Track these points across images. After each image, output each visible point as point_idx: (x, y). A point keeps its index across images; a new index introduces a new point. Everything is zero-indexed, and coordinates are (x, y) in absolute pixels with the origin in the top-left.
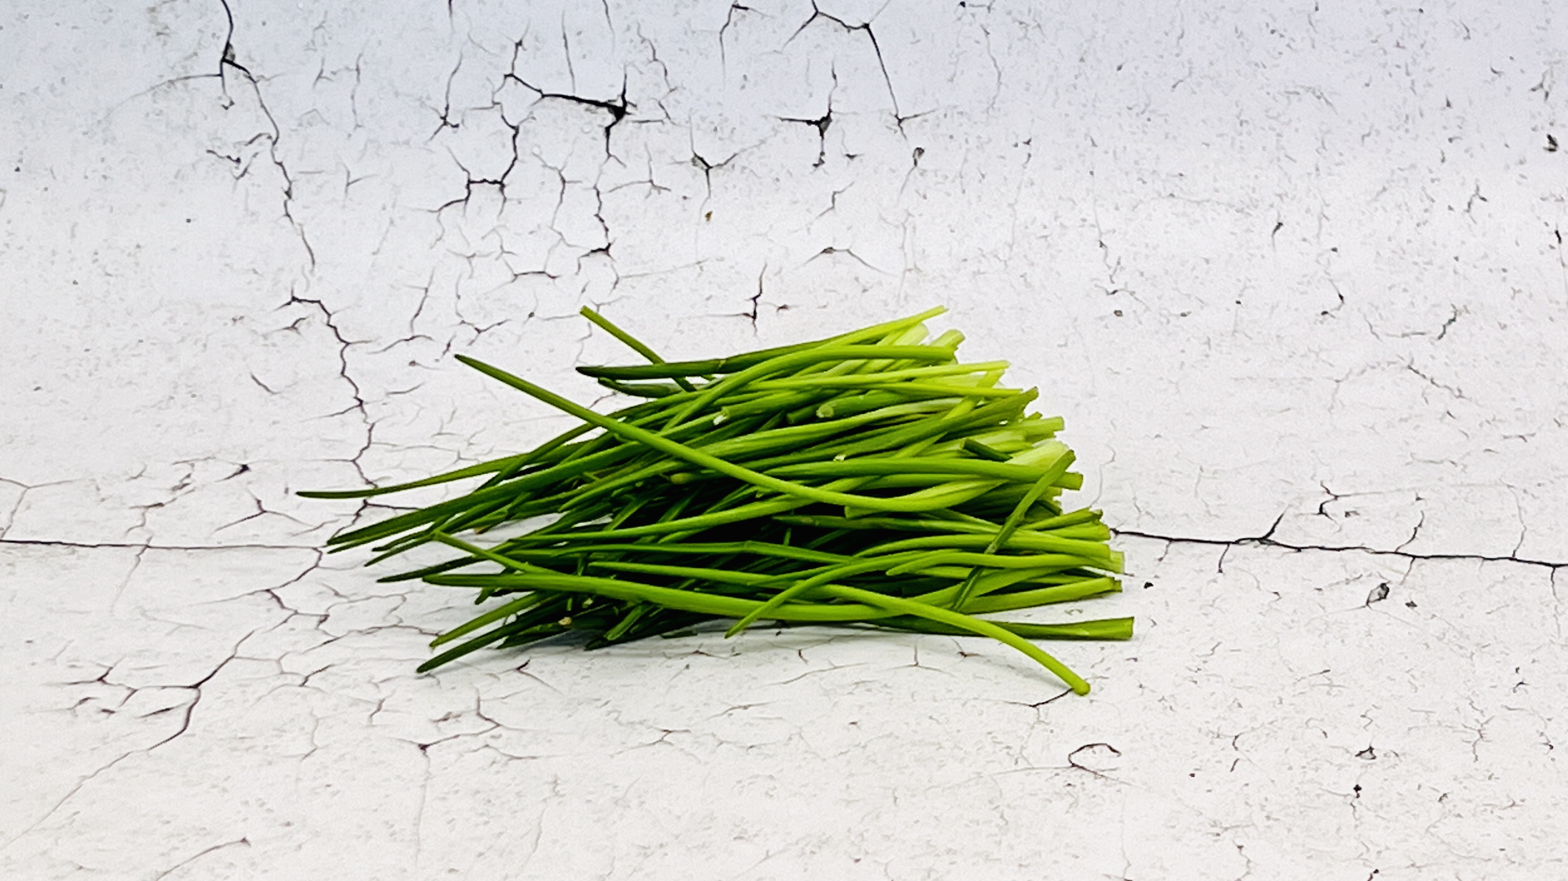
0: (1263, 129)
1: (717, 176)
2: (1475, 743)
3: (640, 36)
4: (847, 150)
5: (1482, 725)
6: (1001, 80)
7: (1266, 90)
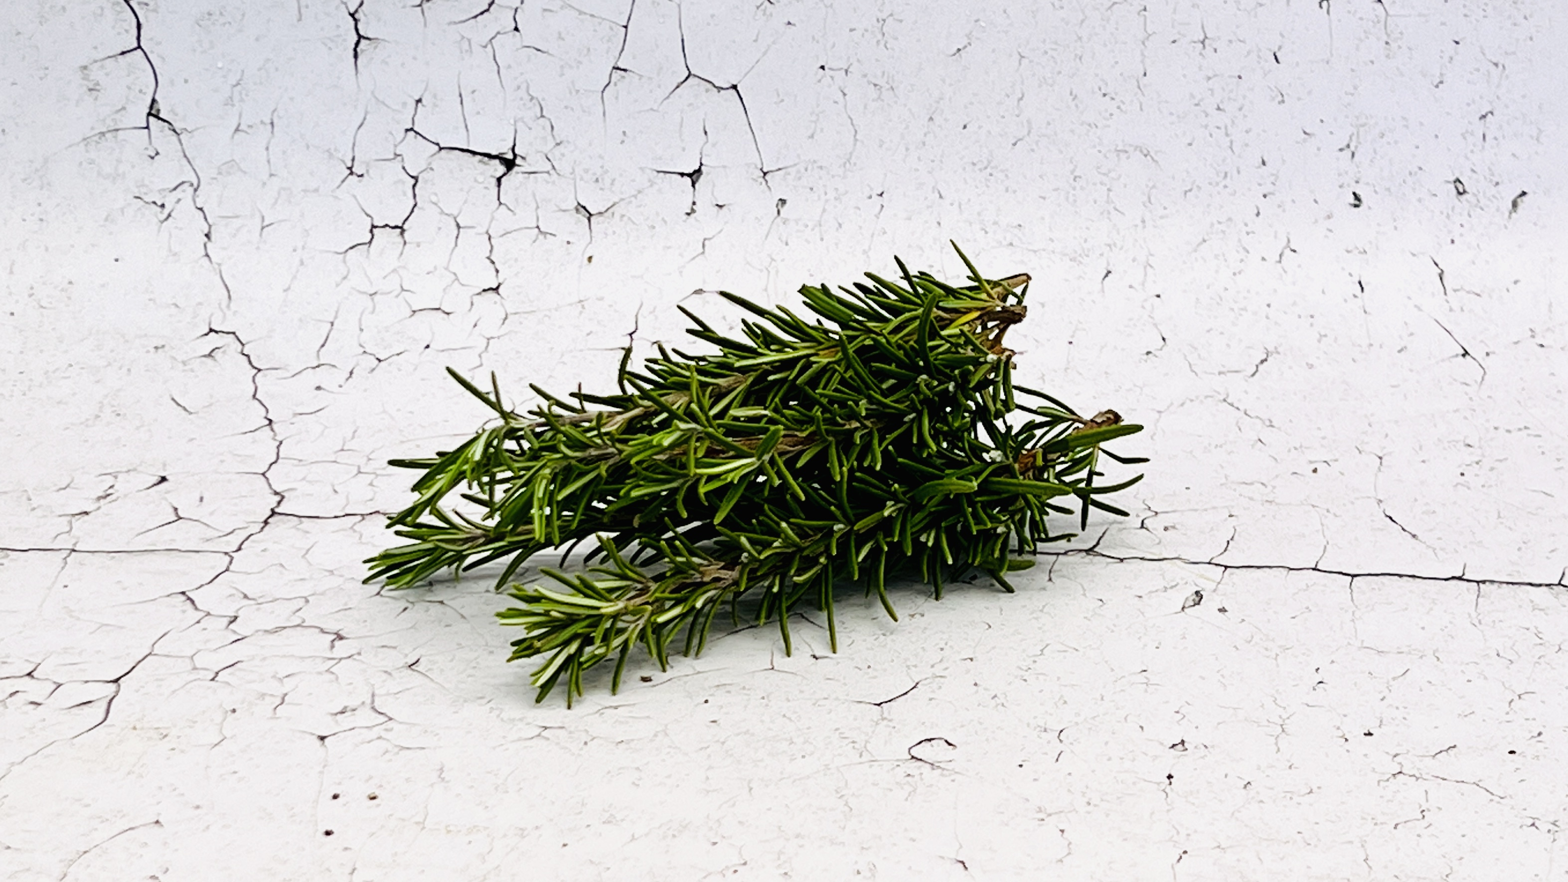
0: (1095, 184)
1: (598, 223)
2: (1278, 736)
3: (530, 95)
4: (716, 199)
5: (1284, 721)
6: (858, 137)
7: (1098, 148)
